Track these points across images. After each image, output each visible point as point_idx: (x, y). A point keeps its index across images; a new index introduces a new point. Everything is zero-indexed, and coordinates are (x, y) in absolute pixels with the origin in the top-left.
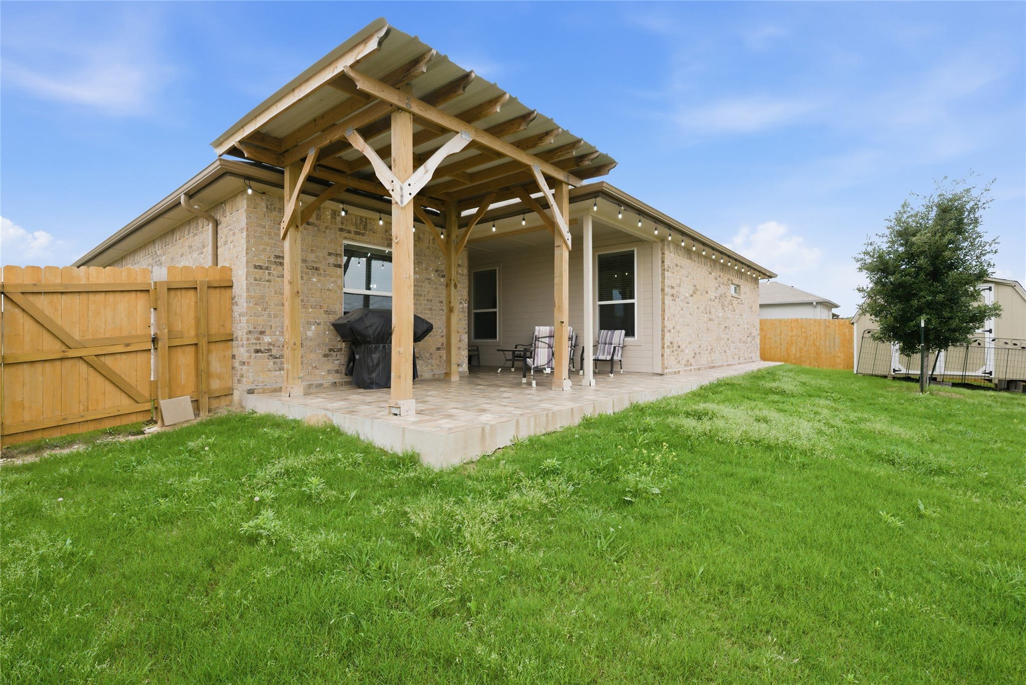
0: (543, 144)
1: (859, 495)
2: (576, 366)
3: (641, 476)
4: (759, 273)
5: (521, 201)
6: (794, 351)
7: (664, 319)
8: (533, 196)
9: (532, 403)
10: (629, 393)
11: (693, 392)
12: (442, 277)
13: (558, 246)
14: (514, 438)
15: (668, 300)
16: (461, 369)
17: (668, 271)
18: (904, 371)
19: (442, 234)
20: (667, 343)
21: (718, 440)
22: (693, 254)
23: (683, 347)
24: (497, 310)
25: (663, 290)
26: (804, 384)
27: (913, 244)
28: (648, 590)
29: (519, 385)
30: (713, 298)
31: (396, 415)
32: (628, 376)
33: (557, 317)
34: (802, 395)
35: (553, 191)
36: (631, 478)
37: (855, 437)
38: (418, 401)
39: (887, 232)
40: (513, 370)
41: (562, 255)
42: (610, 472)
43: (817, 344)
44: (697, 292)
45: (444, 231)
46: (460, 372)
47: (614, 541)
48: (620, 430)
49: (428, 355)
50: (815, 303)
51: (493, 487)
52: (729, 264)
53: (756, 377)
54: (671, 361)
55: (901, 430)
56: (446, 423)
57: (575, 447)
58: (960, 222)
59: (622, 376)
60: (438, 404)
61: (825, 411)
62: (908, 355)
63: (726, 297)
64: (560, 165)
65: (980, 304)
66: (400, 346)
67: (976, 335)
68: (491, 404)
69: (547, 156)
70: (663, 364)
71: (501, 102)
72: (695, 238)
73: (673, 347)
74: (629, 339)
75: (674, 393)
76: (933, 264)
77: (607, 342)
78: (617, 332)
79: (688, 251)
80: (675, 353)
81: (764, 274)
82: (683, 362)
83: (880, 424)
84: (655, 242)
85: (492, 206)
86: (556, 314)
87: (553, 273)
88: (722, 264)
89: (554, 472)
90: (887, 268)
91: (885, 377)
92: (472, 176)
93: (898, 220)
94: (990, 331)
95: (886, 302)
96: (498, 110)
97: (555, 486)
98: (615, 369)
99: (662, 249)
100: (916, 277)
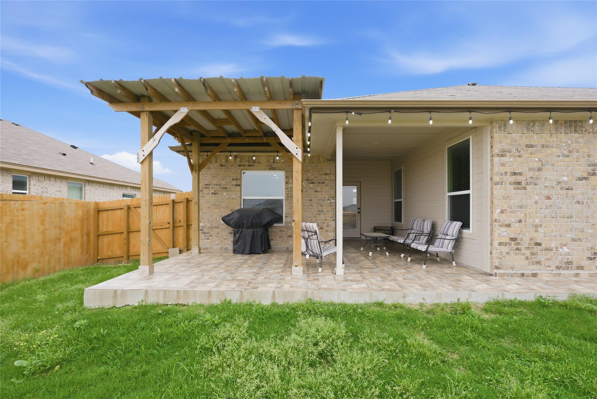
12: (312, 183)
15: (502, 190)
20: (501, 240)
24: (402, 200)
25: (492, 179)
54: (513, 260)
70: (492, 263)
74: (465, 232)
78: (454, 224)
82: (553, 263)
84: (485, 126)
99: (492, 132)
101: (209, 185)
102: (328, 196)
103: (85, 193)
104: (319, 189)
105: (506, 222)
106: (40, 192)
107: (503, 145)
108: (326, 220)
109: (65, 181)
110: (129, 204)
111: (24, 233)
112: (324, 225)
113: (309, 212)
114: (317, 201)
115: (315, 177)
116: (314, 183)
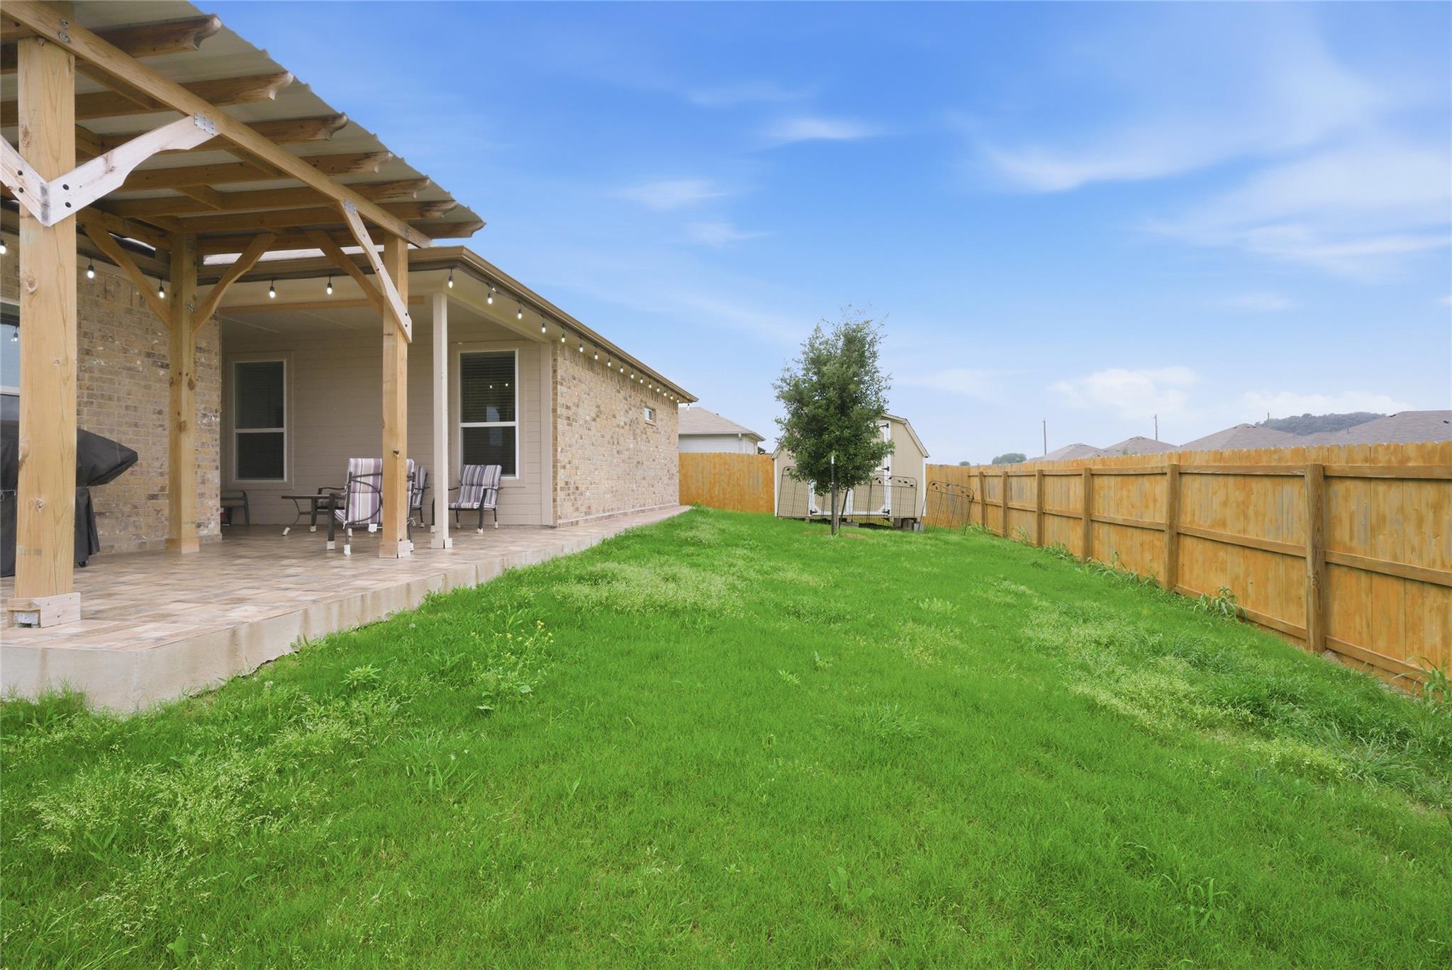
0: (360, 170)
1: (763, 655)
2: (421, 520)
3: (505, 670)
4: (676, 396)
5: (324, 255)
6: (717, 492)
7: (556, 451)
8: (347, 250)
9: (340, 582)
10: (502, 555)
11: (592, 549)
12: (162, 367)
13: (389, 335)
14: (299, 641)
15: (562, 425)
16: (204, 532)
17: (562, 384)
18: (819, 513)
19: (161, 289)
20: (561, 484)
21: (616, 609)
22: (595, 364)
23: (582, 488)
24: (285, 430)
25: (554, 410)
26: (723, 531)
27: (824, 375)
28: (498, 831)
29: (321, 553)
30: (622, 424)
31: (29, 625)
32: (506, 531)
33: (388, 444)
34: (719, 544)
35: (381, 248)
36: (490, 677)
37: (766, 590)
38: (86, 595)
39: (802, 357)
40: (313, 529)
41: (395, 348)
42: (459, 675)
43: (741, 483)
44: (601, 416)
45: (166, 284)
46: (201, 538)
47: (456, 774)
48: (484, 610)
49: (127, 509)
50: (740, 435)
51: (246, 729)
52: (642, 381)
53: (671, 525)
54: (566, 508)
55: (810, 578)
56: (152, 631)
57: (406, 643)
58: (862, 355)
59: (497, 532)
60: (141, 597)
61: (740, 563)
62: (821, 495)
63: (638, 423)
64: (394, 210)
65: (879, 441)
66: (40, 492)
67: (876, 473)
68: (258, 588)
69: (371, 191)
70: (555, 512)
71: (279, 84)
72: (597, 343)
73: (569, 489)
74: (505, 478)
75: (567, 551)
76: (841, 397)
77: (475, 482)
78: (490, 468)
79: (589, 360)
80: (572, 497)
81: (684, 397)
82: (583, 509)
83: (791, 573)
84: (544, 343)
85: (268, 256)
86: (386, 439)
87: (381, 376)
88: (633, 381)
89: (369, 685)
90: (802, 399)
91: (803, 519)
92: (226, 199)
93: (812, 346)
94: (888, 469)
95: (802, 436)
96: (272, 96)
97: (366, 708)
98: (485, 523)
99: (554, 354)
100: (827, 410)
102: (203, 406)
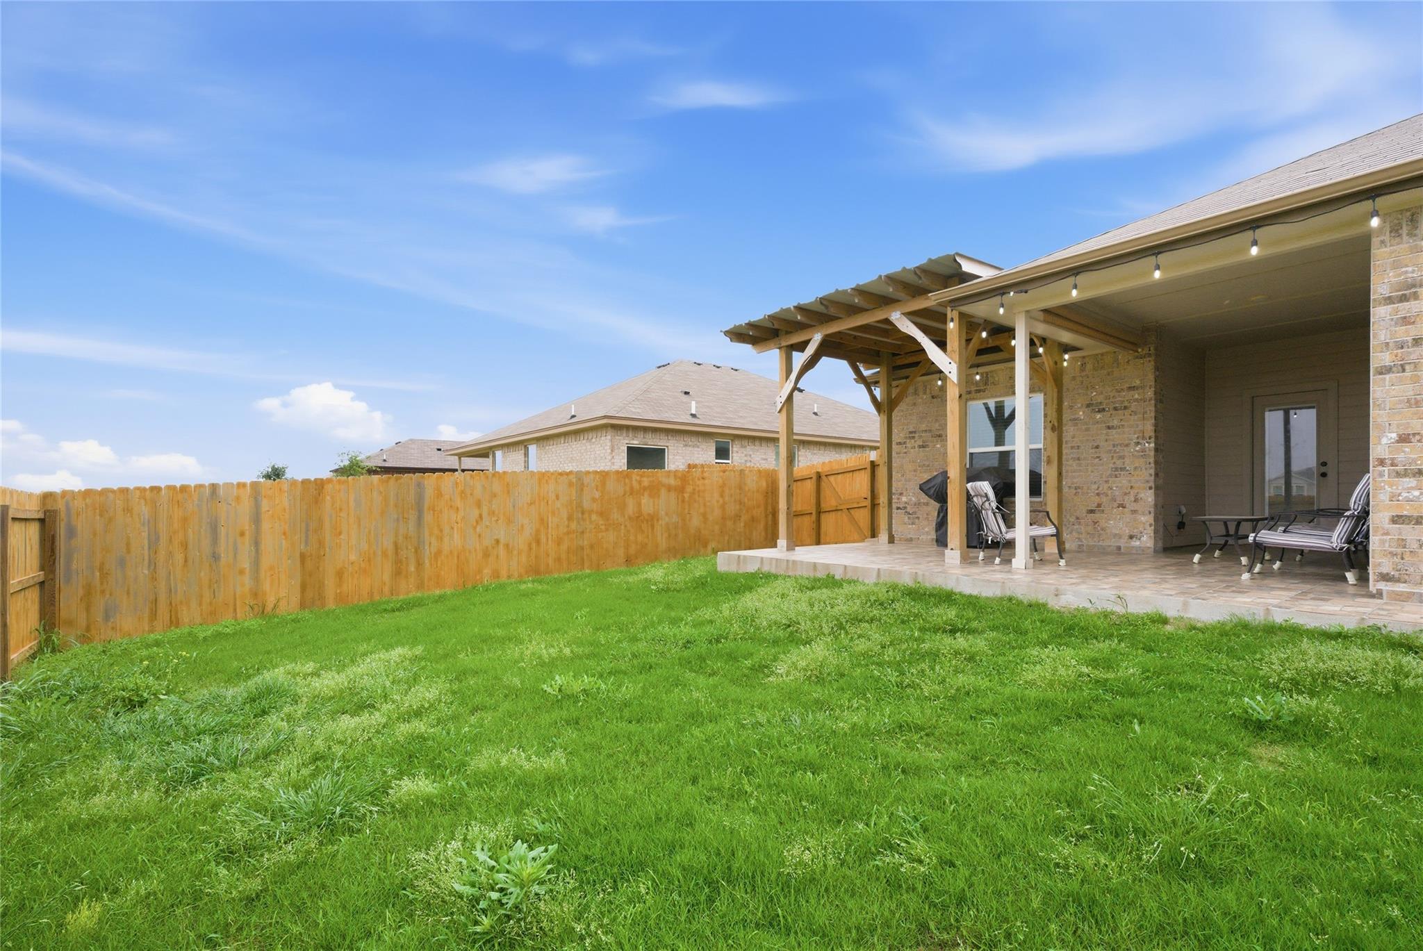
16: (1136, 543)
101: (915, 432)
102: (1136, 436)
103: (798, 461)
104: (1115, 422)
105: (1417, 465)
106: (743, 461)
107: (1406, 272)
108: (1132, 487)
109: (772, 444)
110: (820, 470)
111: (705, 505)
112: (1126, 498)
113: (1092, 472)
114: (1111, 448)
115: (1107, 398)
116: (1104, 410)
